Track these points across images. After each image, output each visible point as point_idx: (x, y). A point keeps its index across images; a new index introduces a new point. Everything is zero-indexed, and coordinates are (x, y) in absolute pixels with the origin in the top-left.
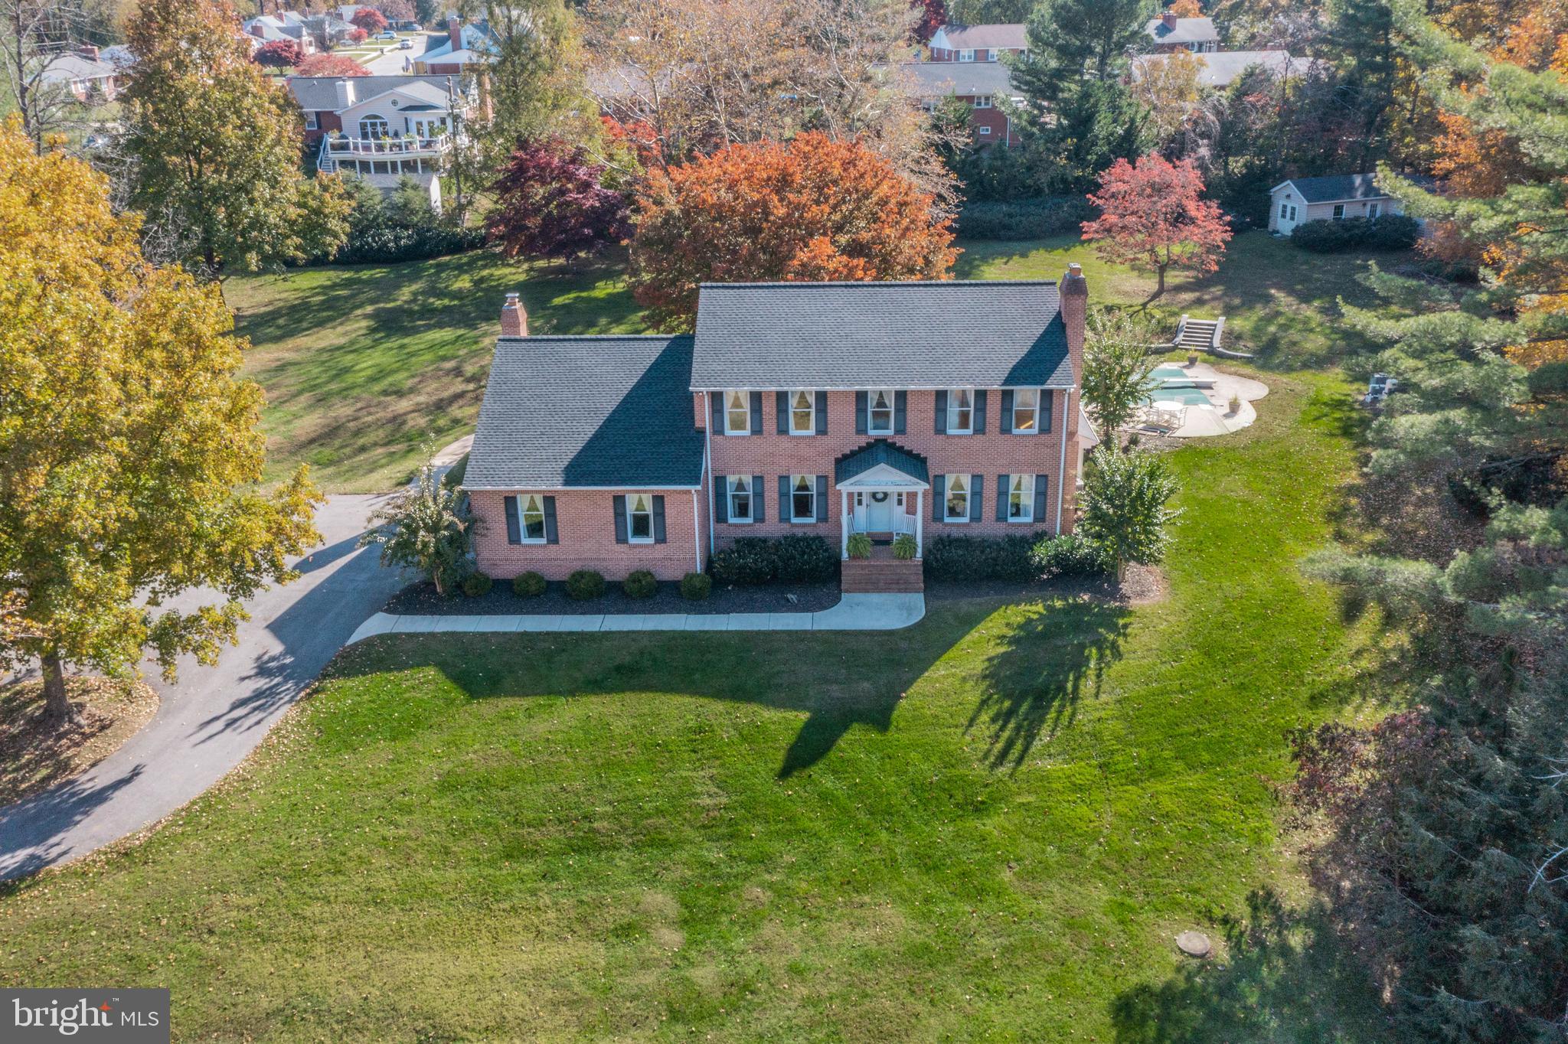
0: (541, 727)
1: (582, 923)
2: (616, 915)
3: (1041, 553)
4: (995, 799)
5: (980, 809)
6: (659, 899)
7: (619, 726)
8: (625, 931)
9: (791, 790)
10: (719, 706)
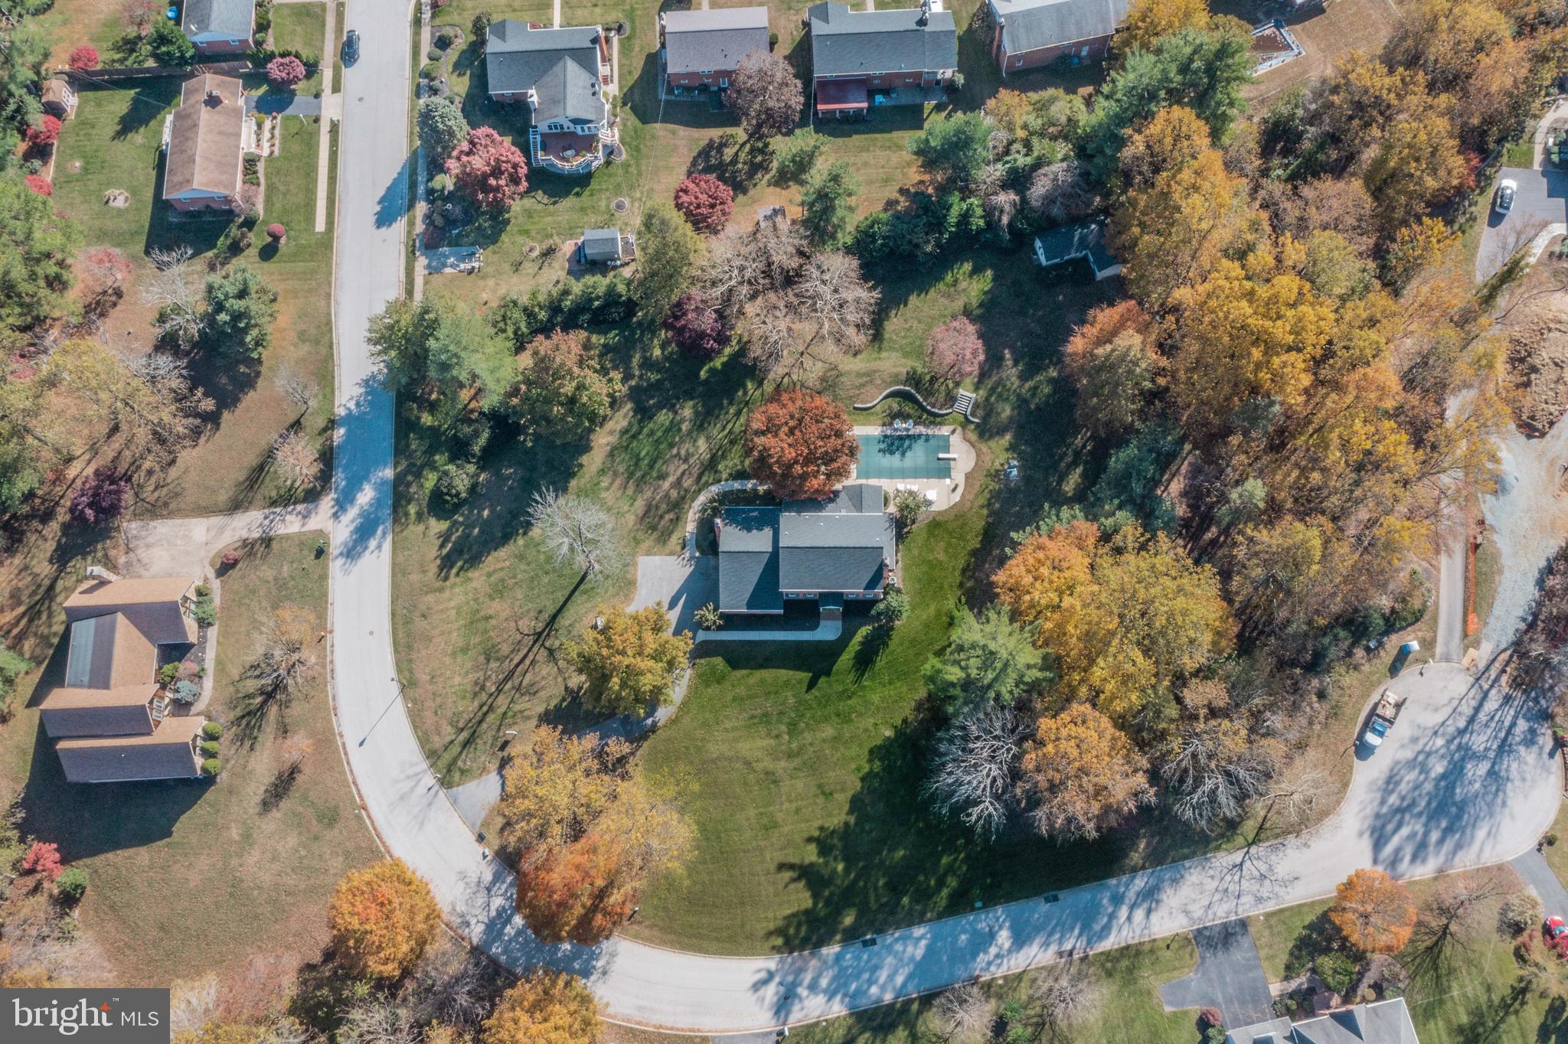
0: (752, 681)
1: (769, 734)
2: (775, 732)
3: (873, 612)
4: (853, 693)
5: (850, 698)
6: (783, 728)
7: (770, 681)
8: (777, 736)
9: (808, 697)
10: (791, 673)
